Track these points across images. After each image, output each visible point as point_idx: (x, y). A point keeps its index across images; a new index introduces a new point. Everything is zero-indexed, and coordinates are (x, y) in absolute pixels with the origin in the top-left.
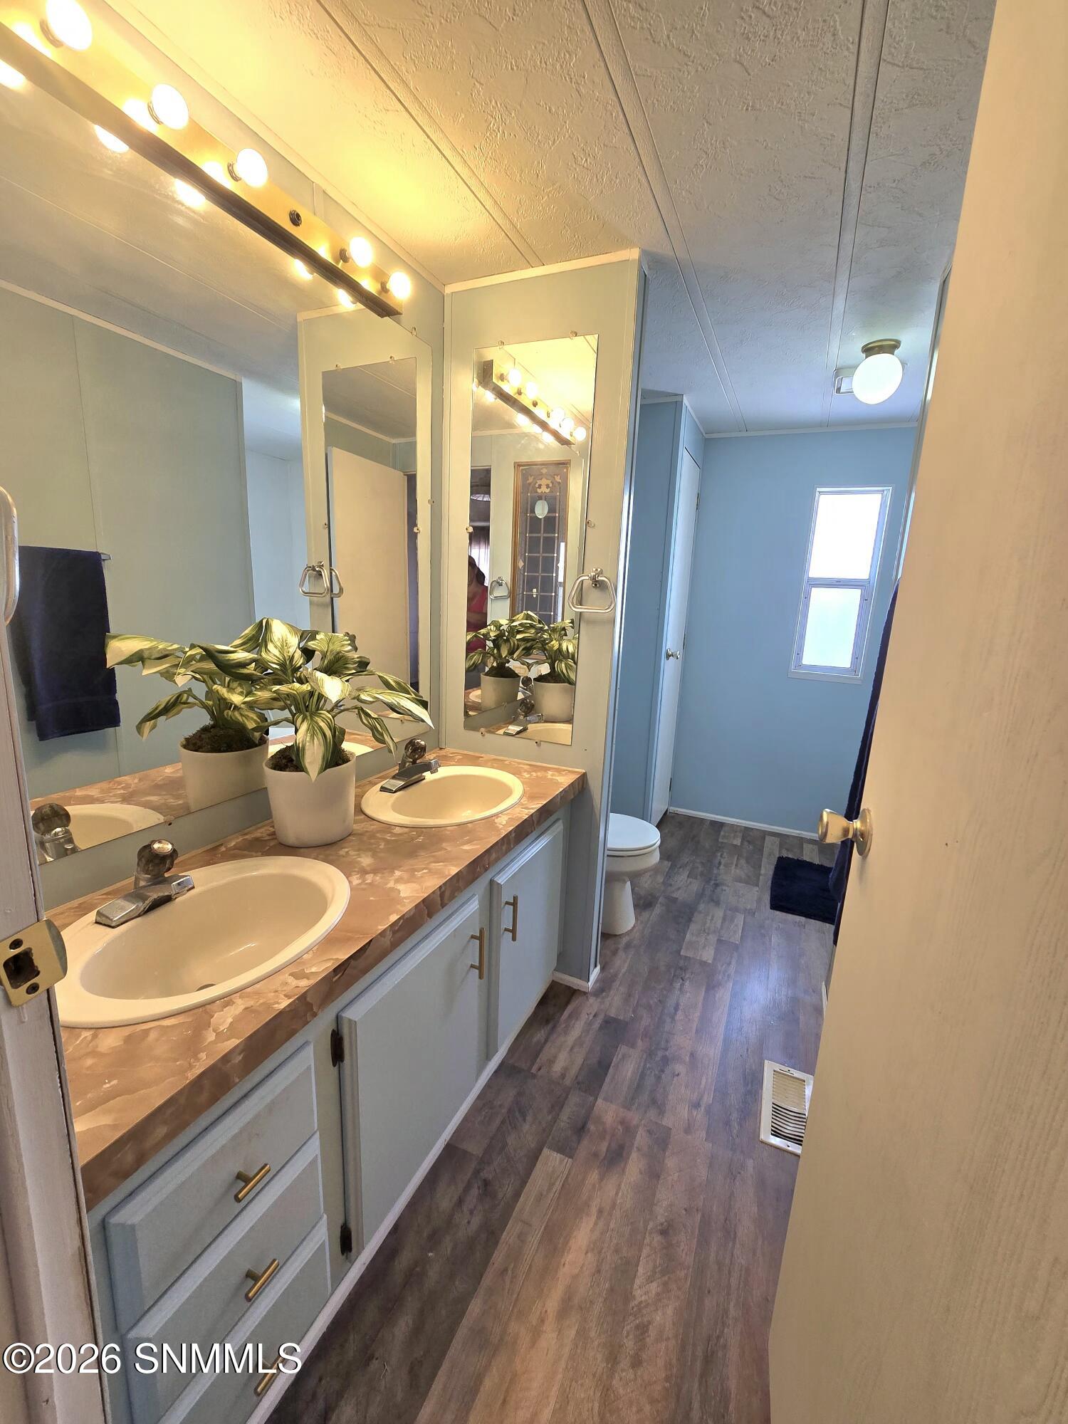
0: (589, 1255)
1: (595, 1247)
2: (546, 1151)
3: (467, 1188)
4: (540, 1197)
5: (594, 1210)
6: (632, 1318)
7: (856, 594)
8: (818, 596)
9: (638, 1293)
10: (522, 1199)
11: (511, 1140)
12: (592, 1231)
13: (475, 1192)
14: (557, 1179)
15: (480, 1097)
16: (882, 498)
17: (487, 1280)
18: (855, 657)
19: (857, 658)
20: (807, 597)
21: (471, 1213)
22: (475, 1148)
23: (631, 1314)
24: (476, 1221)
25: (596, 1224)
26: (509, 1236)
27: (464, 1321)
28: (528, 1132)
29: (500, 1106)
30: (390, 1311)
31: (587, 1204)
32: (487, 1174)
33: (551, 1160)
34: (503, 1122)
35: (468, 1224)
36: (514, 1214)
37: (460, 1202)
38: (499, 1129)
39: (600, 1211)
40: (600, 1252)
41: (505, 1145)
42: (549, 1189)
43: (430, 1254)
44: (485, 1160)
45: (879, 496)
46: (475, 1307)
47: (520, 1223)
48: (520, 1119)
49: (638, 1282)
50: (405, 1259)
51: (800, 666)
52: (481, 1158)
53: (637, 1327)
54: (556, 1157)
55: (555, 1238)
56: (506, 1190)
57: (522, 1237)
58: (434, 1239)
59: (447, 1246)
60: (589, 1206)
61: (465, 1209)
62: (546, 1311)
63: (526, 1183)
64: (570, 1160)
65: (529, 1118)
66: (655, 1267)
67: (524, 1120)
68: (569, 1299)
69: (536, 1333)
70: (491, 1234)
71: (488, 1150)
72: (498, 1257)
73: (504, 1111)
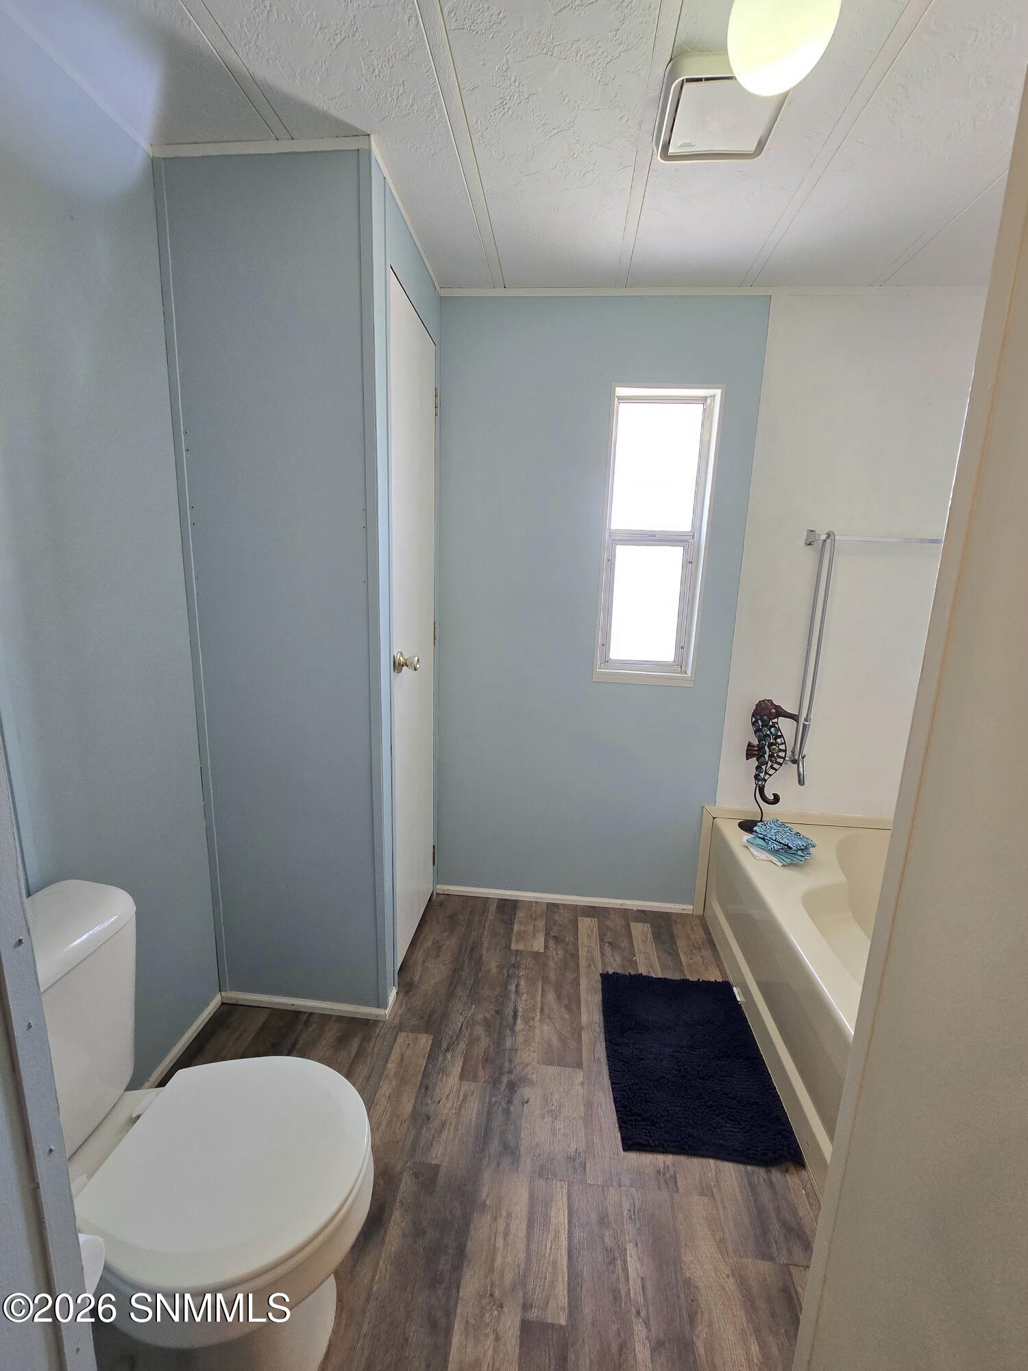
7: (677, 553)
8: (626, 558)
16: (704, 410)
18: (681, 647)
19: (683, 648)
20: (611, 561)
45: (699, 408)
51: (606, 660)
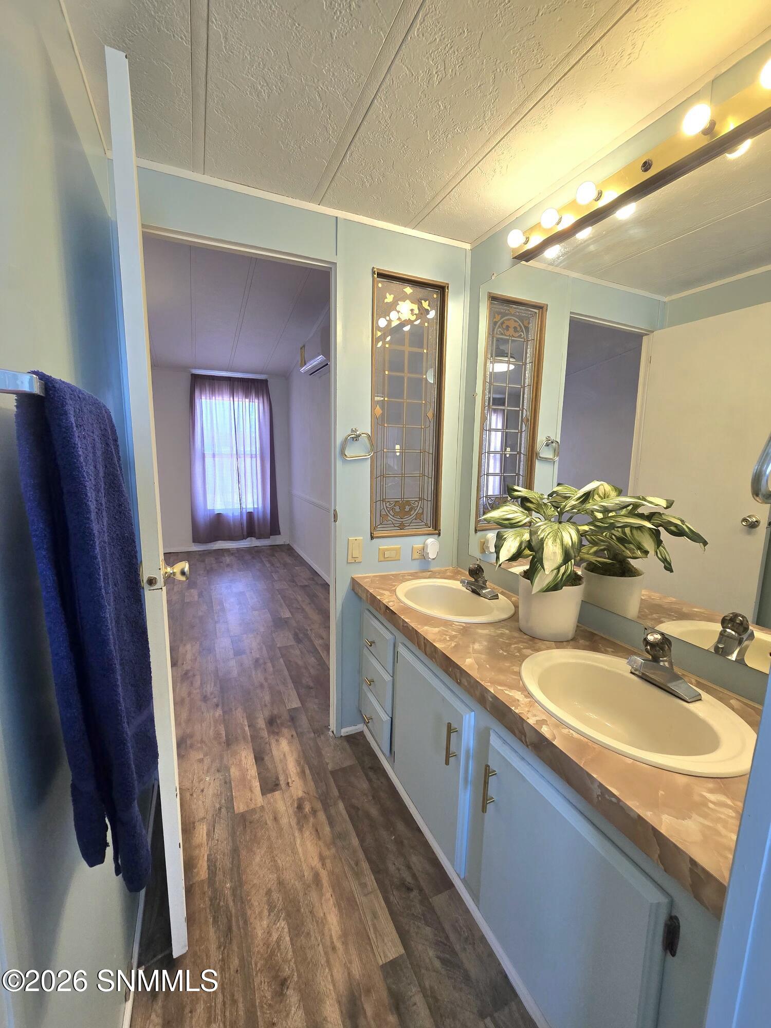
0: (322, 915)
1: (321, 923)
2: (403, 951)
3: (414, 876)
4: (375, 916)
5: (339, 945)
6: (281, 907)
9: (283, 923)
10: (383, 903)
11: (428, 931)
12: (330, 930)
13: (409, 879)
14: (376, 938)
15: (483, 939)
17: (361, 855)
21: (399, 870)
22: (439, 901)
23: (281, 910)
24: (392, 868)
25: (331, 936)
26: (370, 880)
27: (354, 834)
28: (429, 954)
29: (465, 949)
30: (384, 811)
31: (345, 943)
32: (415, 894)
33: (392, 949)
34: (447, 938)
35: (394, 865)
36: (378, 891)
37: (409, 867)
38: (443, 929)
39: (334, 949)
40: (317, 922)
41: (427, 924)
42: (374, 925)
43: (393, 837)
44: (425, 900)
46: (355, 841)
47: (371, 890)
48: (441, 955)
49: (286, 930)
50: (401, 826)
52: (428, 899)
53: (275, 907)
54: (391, 956)
55: (347, 904)
56: (395, 897)
57: (363, 885)
58: (399, 843)
59: (391, 846)
60: (343, 943)
61: (403, 868)
62: (324, 869)
63: (391, 914)
64: (381, 963)
65: (437, 964)
66: (279, 949)
67: (438, 957)
68: (317, 885)
69: (322, 859)
70: (378, 871)
71: (432, 909)
72: (365, 865)
73: (457, 947)
